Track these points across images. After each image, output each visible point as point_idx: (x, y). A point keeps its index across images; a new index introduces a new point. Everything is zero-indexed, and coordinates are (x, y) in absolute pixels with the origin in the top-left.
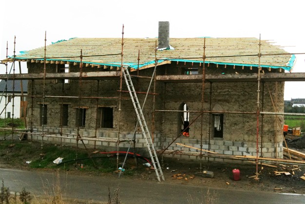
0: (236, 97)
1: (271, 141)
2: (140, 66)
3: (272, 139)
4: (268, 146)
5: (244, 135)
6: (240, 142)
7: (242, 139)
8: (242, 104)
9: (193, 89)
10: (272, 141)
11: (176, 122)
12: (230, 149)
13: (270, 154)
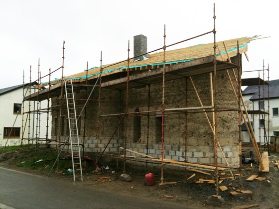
0: (172, 98)
1: (208, 144)
2: (88, 77)
3: (210, 143)
4: (205, 151)
5: (180, 138)
6: (177, 146)
7: (178, 143)
8: (178, 105)
9: (143, 94)
10: (211, 144)
11: (133, 128)
12: (170, 154)
13: (208, 159)
